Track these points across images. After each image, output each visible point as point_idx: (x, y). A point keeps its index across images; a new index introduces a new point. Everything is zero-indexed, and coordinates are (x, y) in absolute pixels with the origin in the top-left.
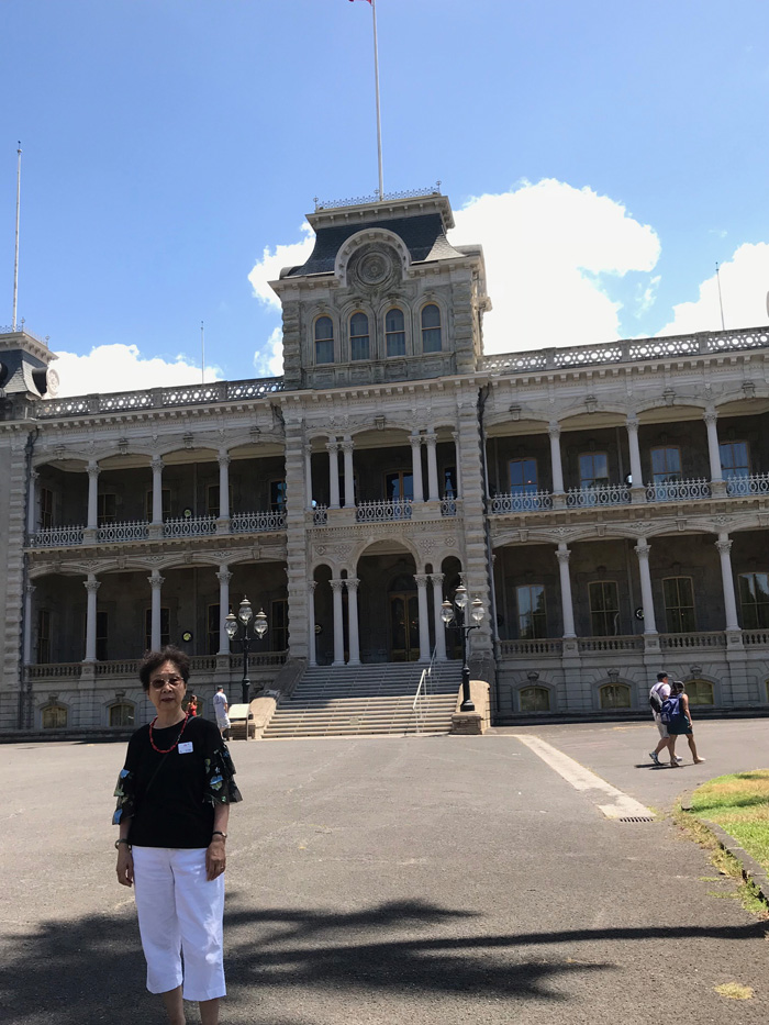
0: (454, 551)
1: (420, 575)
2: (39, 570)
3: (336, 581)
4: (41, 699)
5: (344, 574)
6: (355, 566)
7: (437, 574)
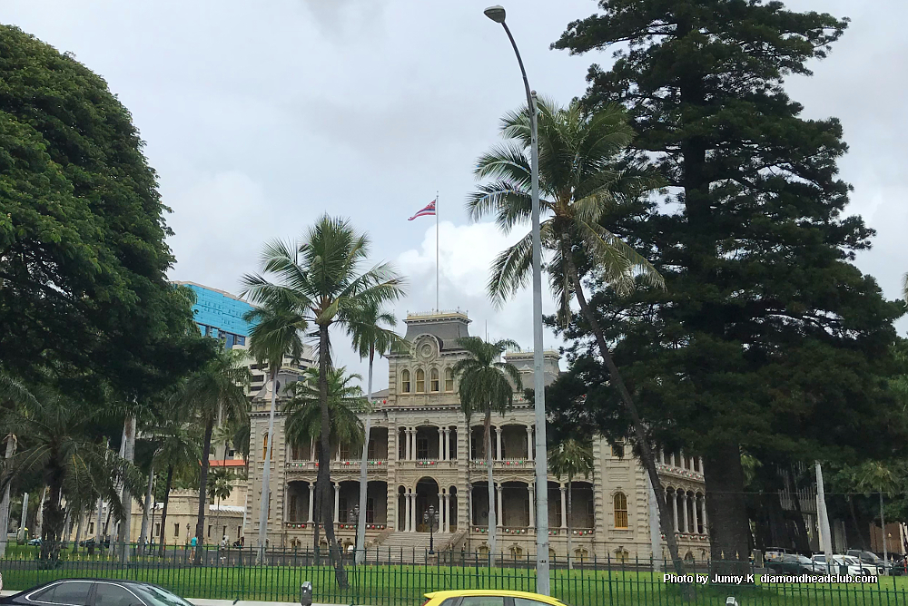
0: (454, 483)
1: (441, 493)
2: (291, 478)
3: (407, 492)
4: (291, 537)
5: (410, 490)
6: (415, 487)
7: (447, 493)
